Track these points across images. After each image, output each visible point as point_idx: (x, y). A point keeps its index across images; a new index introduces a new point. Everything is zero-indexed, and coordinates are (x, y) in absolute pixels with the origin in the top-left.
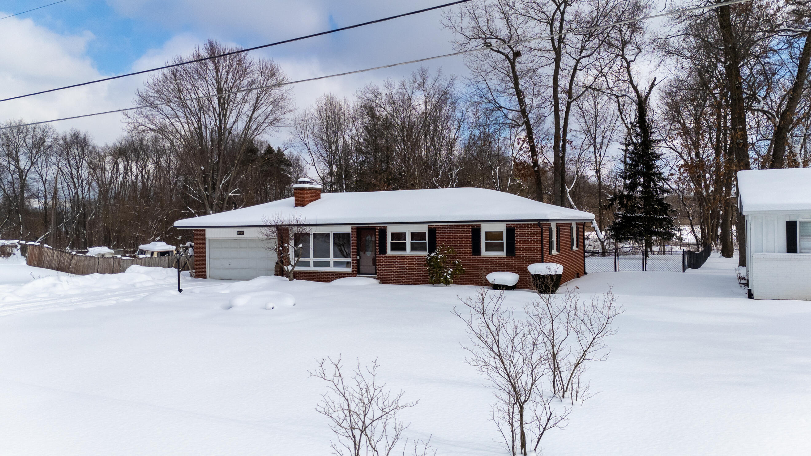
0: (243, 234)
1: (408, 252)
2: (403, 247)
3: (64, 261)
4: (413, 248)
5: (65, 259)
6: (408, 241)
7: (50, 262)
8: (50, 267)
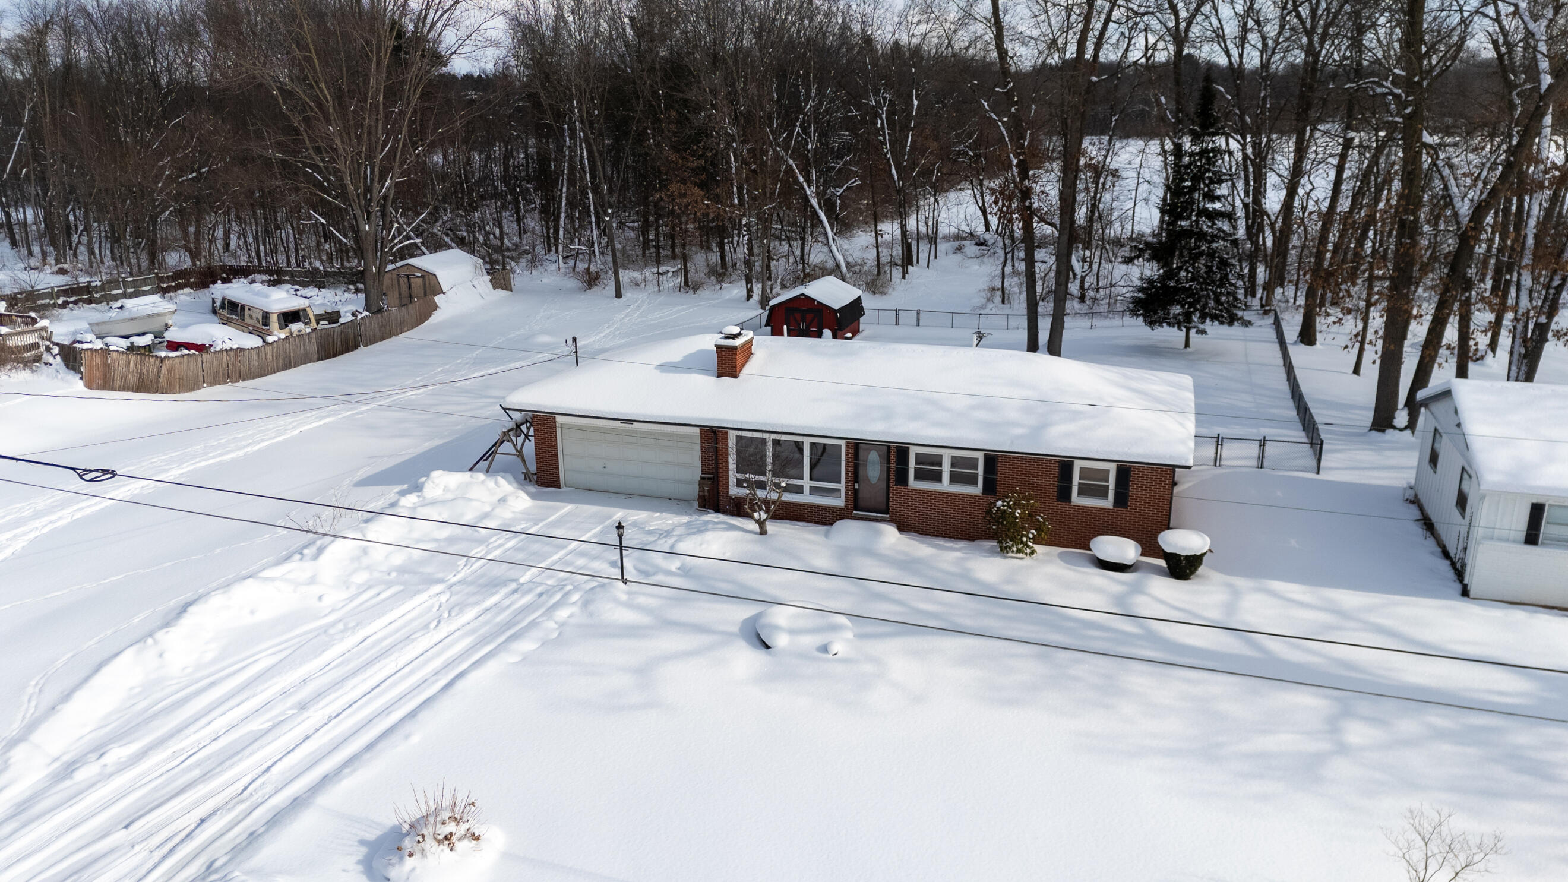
0: (632, 425)
1: (945, 485)
2: (937, 477)
3: (148, 371)
4: (955, 478)
5: (149, 367)
6: (946, 468)
7: (124, 377)
8: (125, 388)
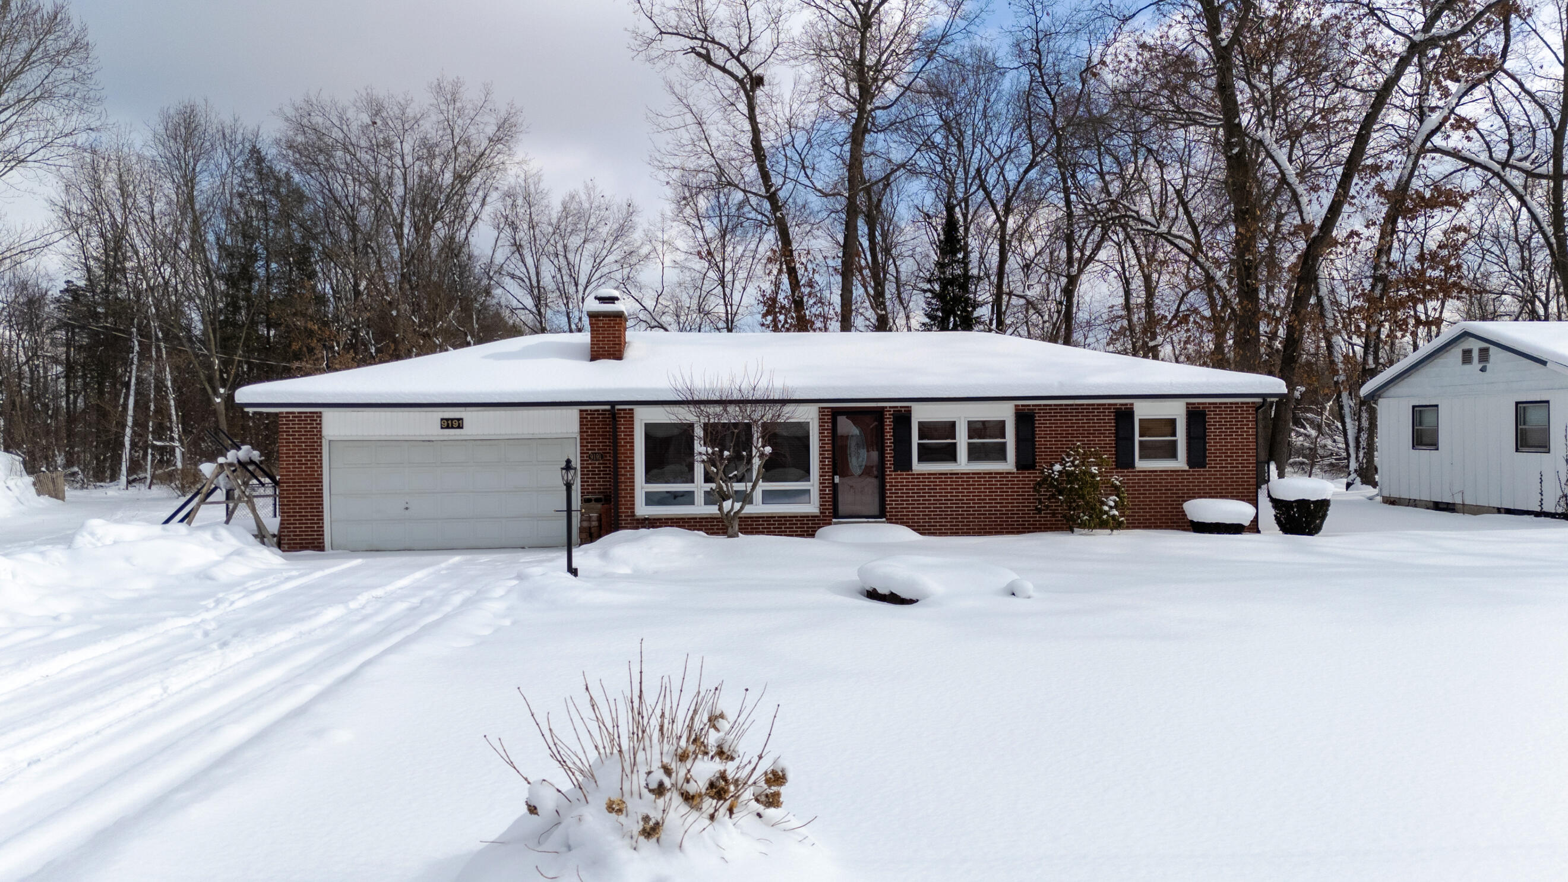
0: (460, 427)
1: (963, 464)
2: (950, 453)
4: (975, 453)
6: (962, 440)
